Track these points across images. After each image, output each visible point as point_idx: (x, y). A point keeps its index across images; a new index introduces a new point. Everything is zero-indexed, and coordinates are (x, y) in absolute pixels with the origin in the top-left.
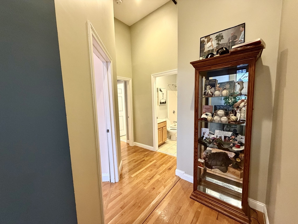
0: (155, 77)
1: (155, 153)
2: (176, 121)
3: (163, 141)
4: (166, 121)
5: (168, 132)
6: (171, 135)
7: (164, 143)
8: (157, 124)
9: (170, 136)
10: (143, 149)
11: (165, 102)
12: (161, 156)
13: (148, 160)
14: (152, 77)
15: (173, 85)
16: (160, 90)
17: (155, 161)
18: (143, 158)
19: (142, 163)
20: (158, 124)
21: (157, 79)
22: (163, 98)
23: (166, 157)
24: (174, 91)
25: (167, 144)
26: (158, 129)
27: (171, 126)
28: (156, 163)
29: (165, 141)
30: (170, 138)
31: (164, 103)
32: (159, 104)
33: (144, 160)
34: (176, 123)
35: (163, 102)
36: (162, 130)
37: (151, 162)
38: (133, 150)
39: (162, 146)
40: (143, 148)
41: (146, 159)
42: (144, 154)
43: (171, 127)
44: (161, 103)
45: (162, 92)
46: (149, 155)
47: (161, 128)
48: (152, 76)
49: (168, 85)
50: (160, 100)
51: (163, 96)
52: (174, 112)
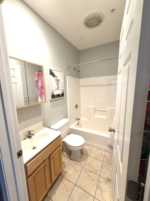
4: (60, 136)
16: (52, 73)
22: (58, 88)
24: (76, 79)
31: (60, 97)
32: (50, 98)
44: (53, 96)
45: (56, 78)
49: (68, 68)
50: (52, 91)
51: (58, 84)
52: (76, 106)
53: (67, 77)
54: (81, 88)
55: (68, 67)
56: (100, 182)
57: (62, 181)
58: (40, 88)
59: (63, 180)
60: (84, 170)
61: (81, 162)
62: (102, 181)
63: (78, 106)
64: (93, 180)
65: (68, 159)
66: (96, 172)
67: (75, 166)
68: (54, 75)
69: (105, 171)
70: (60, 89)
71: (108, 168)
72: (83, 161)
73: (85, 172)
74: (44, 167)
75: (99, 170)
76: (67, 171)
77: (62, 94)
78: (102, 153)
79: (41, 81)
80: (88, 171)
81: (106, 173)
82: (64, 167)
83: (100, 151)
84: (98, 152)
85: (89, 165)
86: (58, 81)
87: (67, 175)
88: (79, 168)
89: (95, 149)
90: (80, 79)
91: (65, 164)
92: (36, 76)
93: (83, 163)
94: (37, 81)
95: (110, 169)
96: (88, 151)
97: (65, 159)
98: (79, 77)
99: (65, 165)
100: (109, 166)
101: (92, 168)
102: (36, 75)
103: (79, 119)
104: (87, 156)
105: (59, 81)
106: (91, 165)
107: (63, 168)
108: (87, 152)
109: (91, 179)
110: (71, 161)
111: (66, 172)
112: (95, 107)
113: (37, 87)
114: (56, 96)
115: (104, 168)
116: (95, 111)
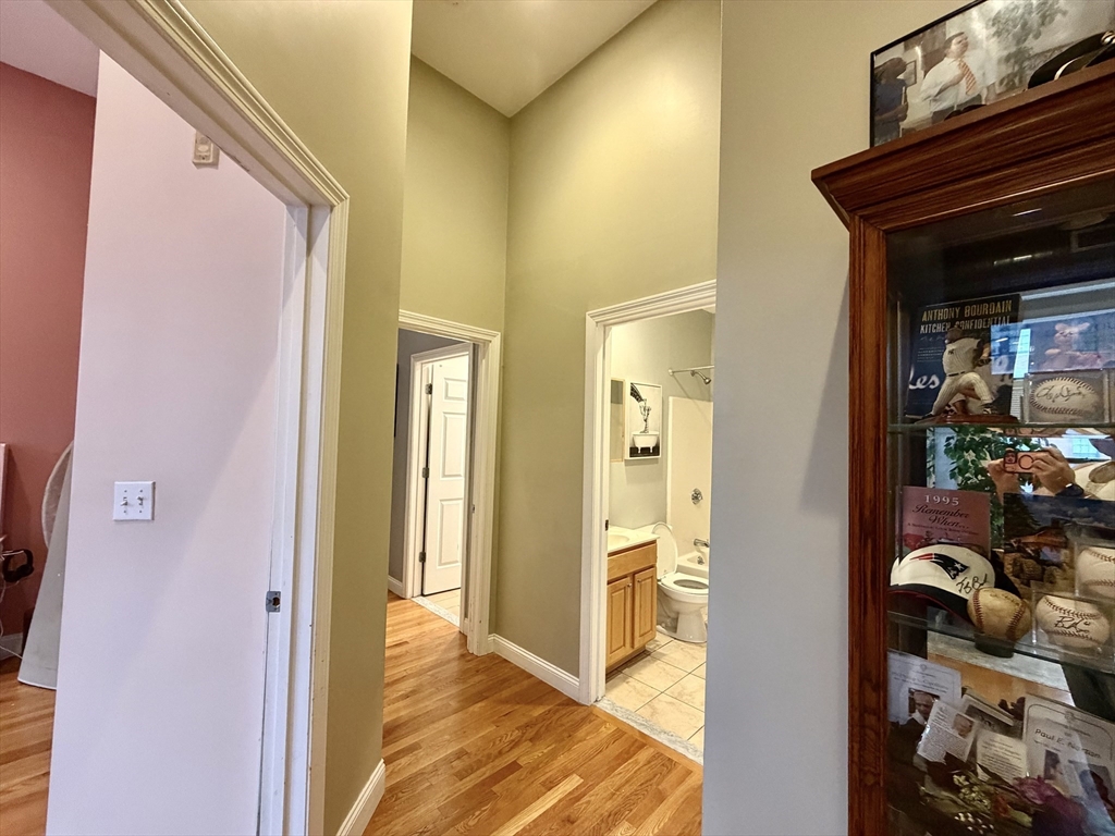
0: (606, 326)
1: (584, 720)
2: (706, 538)
3: (637, 645)
4: (654, 542)
5: (663, 595)
6: (678, 613)
7: (640, 655)
8: (605, 558)
9: (673, 615)
10: (526, 683)
11: (656, 450)
12: (615, 749)
13: (534, 769)
14: (590, 323)
15: (693, 373)
16: (635, 394)
17: (574, 782)
18: (515, 744)
19: (495, 789)
20: (610, 555)
21: (618, 332)
22: (645, 431)
23: (643, 756)
24: (699, 402)
25: (655, 659)
26: (609, 583)
27: (683, 561)
28: (578, 799)
29: (644, 646)
30: (673, 628)
31: (650, 454)
32: (627, 455)
33: (514, 767)
34: (707, 550)
35: (642, 449)
36: (629, 590)
37: (550, 785)
38: (477, 679)
39: (626, 671)
40: (531, 676)
41: (527, 756)
42: (525, 720)
43: (680, 569)
44: (634, 451)
45: (642, 403)
46: (547, 730)
47: (625, 577)
48: (588, 317)
49: (673, 375)
50: (631, 437)
51: (646, 421)
52: (696, 497)
53: (671, 399)
55: (674, 371)
63: (702, 494)
65: (669, 638)
67: (689, 650)
68: (638, 395)
70: (650, 433)
77: (654, 449)
82: (658, 646)
86: (646, 412)
88: (700, 655)
105: (651, 412)
110: (676, 641)
114: (640, 452)
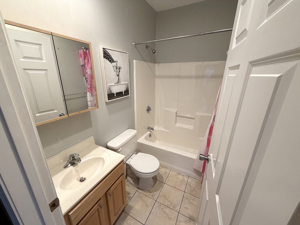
11: (127, 92)
16: (107, 56)
22: (118, 82)
24: (150, 64)
31: (122, 96)
32: (106, 99)
44: (111, 96)
45: (114, 64)
49: (135, 46)
50: (108, 87)
51: (118, 75)
52: (149, 109)
53: (134, 61)
54: (157, 81)
55: (136, 43)
56: (180, 222)
57: (126, 220)
58: (89, 78)
59: (128, 218)
60: (157, 204)
61: (153, 192)
62: (181, 220)
63: (151, 108)
64: (169, 218)
65: (135, 189)
66: (174, 207)
67: (145, 198)
68: (112, 59)
69: (187, 206)
70: (122, 83)
71: (191, 201)
72: (156, 191)
73: (158, 207)
74: (98, 209)
75: (178, 205)
76: (133, 206)
77: (125, 92)
78: (184, 180)
79: (90, 66)
80: (162, 206)
81: (189, 209)
82: (129, 199)
83: (181, 177)
84: (178, 178)
85: (165, 197)
86: (118, 70)
87: (133, 211)
88: (150, 201)
89: (174, 173)
90: (156, 64)
91: (130, 195)
92: (81, 57)
93: (157, 194)
94: (83, 66)
95: (194, 203)
96: (164, 176)
97: (130, 188)
98: (154, 61)
99: (129, 197)
100: (193, 199)
101: (169, 201)
102: (81, 55)
103: (153, 129)
104: (161, 183)
105: (121, 70)
106: (167, 197)
107: (128, 201)
108: (162, 177)
109: (166, 217)
110: (138, 190)
111: (131, 208)
112: (177, 112)
113: (84, 76)
114: (115, 96)
115: (185, 201)
116: (177, 117)
